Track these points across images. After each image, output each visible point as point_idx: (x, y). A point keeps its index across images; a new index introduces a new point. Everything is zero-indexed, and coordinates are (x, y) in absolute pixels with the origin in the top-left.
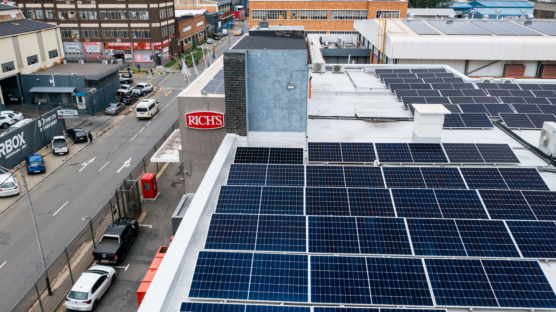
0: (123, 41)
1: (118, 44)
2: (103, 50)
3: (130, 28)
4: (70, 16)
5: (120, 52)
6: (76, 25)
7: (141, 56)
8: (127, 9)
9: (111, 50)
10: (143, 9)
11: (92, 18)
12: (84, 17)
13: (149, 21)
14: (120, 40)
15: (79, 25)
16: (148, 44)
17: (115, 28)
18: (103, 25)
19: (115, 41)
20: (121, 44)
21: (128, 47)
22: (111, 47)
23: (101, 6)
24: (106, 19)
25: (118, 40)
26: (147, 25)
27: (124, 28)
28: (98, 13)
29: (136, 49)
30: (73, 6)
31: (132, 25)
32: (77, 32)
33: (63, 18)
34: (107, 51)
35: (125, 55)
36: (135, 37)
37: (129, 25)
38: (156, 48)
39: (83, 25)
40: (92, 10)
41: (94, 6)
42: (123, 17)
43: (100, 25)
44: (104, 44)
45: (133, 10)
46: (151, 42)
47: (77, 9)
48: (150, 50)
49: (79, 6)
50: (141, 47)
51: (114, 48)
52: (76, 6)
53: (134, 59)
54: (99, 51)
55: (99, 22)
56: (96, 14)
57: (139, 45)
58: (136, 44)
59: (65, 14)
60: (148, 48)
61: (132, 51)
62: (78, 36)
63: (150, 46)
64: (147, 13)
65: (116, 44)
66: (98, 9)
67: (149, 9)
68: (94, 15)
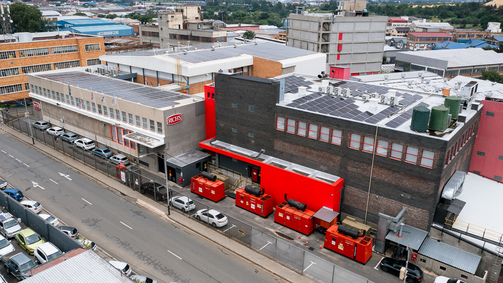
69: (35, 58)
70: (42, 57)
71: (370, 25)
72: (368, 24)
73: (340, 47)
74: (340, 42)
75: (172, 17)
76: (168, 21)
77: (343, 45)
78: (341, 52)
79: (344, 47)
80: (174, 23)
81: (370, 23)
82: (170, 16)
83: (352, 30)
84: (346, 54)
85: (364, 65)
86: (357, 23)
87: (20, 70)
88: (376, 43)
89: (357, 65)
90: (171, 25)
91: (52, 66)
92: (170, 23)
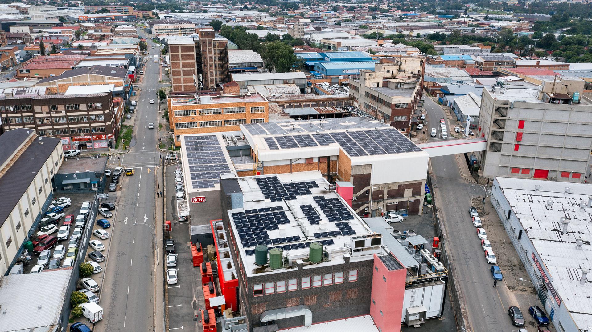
0: (85, 135)
1: (82, 137)
2: (71, 142)
3: (90, 126)
4: (46, 121)
5: (83, 142)
6: (51, 127)
7: (99, 144)
8: (88, 115)
9: (77, 142)
10: (100, 114)
11: (62, 122)
12: (56, 121)
13: (104, 122)
14: (83, 135)
15: (53, 127)
16: (103, 136)
17: (80, 127)
18: (71, 126)
19: (80, 135)
20: (84, 137)
21: (89, 139)
22: (76, 140)
23: (69, 114)
24: (72, 122)
25: (81, 135)
26: (103, 124)
27: (86, 127)
28: (67, 119)
29: (95, 139)
30: (49, 115)
31: (92, 125)
32: (51, 131)
33: (40, 123)
34: (73, 142)
35: (87, 144)
36: (94, 132)
37: (90, 125)
38: (109, 137)
39: (55, 127)
40: (63, 117)
41: (64, 114)
42: (85, 120)
43: (68, 126)
44: (72, 138)
45: (93, 115)
46: (106, 134)
47: (51, 117)
48: (105, 139)
49: (53, 115)
50: (99, 138)
51: (79, 140)
52: (51, 115)
53: (93, 146)
54: (68, 143)
55: (68, 124)
56: (65, 119)
57: (97, 137)
58: (95, 137)
59: (41, 120)
60: (104, 138)
61: (92, 141)
62: (51, 134)
63: (106, 137)
64: (103, 117)
65: (80, 138)
66: (67, 116)
67: (104, 114)
68: (64, 120)
69: (210, 116)
70: (215, 115)
71: (570, 115)
72: (568, 113)
73: (519, 137)
74: (520, 130)
75: (370, 75)
76: (365, 79)
77: (524, 135)
78: (521, 143)
79: (524, 137)
80: (372, 81)
81: (570, 113)
82: (368, 74)
83: (539, 119)
84: (529, 145)
85: (558, 162)
86: (548, 111)
87: (198, 124)
88: (579, 138)
89: (545, 161)
90: (368, 83)
91: (223, 123)
92: (367, 81)
